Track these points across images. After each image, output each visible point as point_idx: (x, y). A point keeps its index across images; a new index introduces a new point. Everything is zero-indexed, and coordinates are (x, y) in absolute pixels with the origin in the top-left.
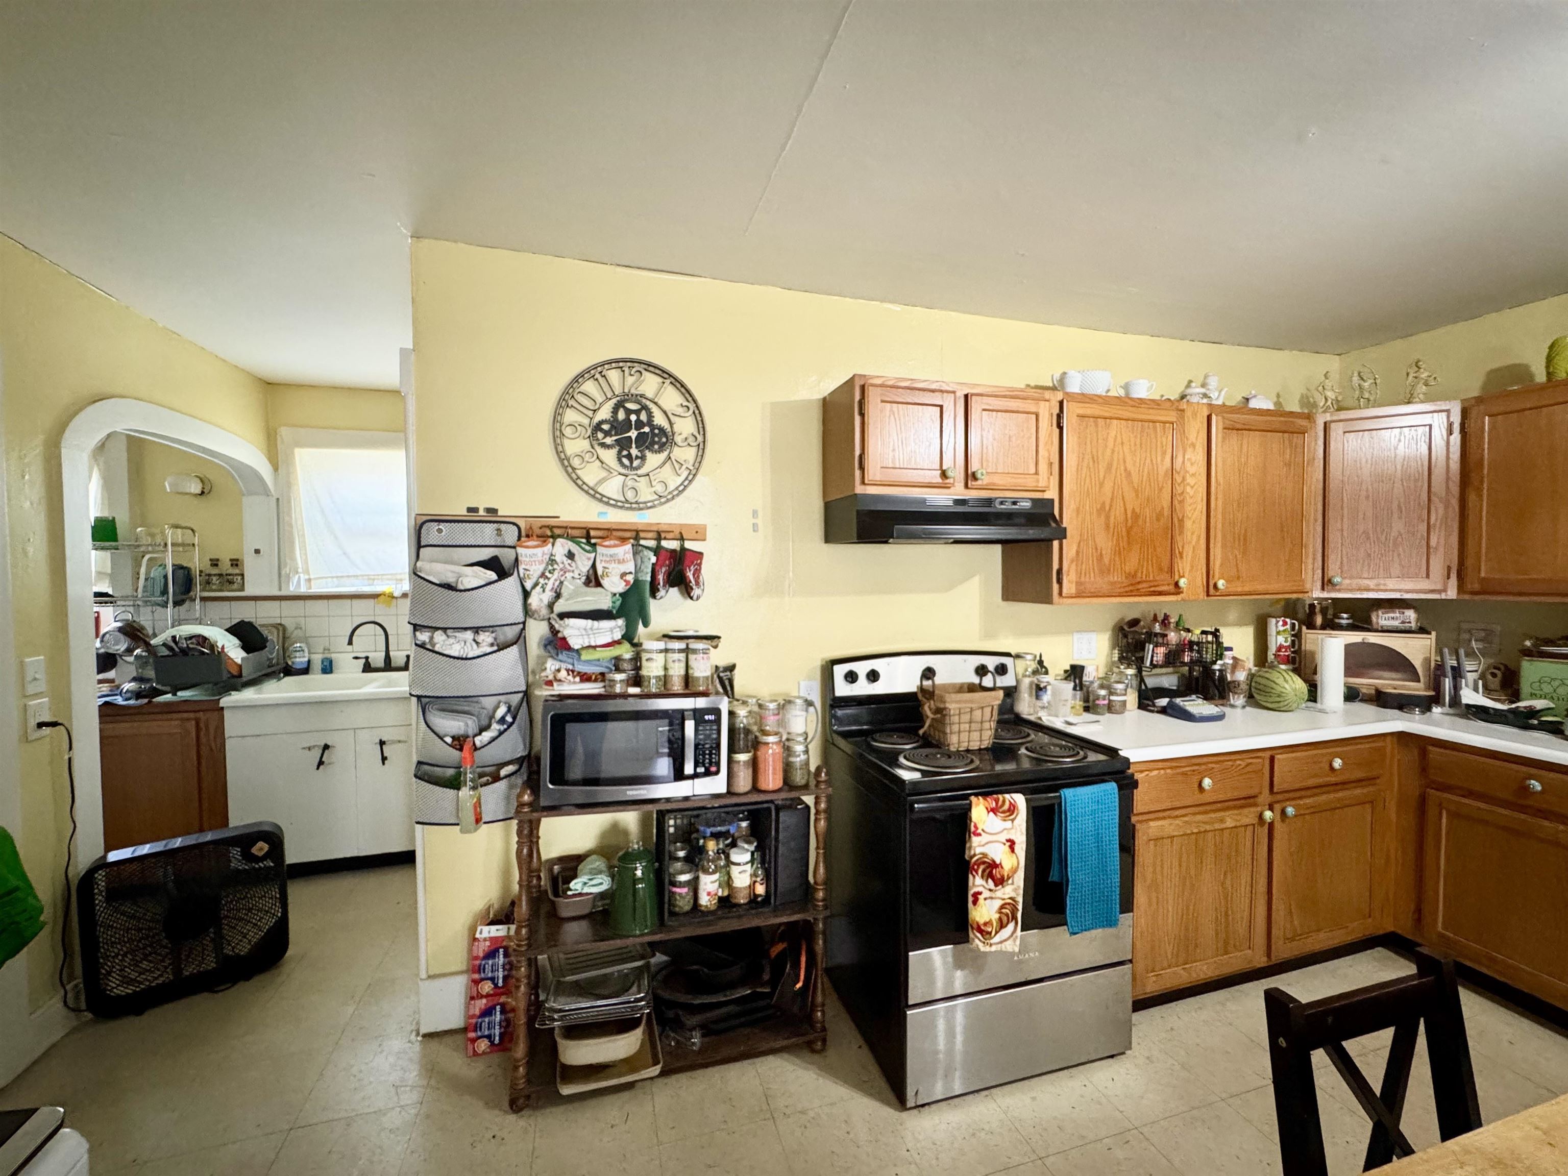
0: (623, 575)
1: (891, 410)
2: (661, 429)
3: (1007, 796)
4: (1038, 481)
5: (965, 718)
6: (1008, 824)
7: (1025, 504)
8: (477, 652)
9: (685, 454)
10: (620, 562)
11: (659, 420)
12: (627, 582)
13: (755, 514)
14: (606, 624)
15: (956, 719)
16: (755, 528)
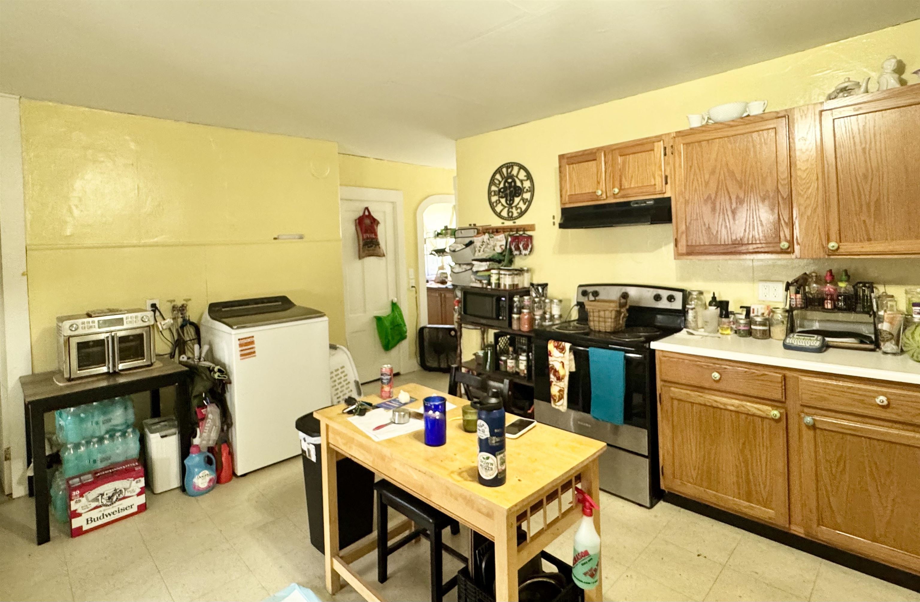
0: (501, 246)
1: (573, 168)
2: (519, 187)
3: (563, 343)
4: (655, 188)
5: (596, 314)
6: (562, 355)
7: (650, 202)
8: (461, 270)
9: (527, 196)
10: (500, 241)
11: (519, 184)
12: (502, 249)
13: (554, 217)
14: (484, 263)
15: (591, 314)
16: (554, 224)
